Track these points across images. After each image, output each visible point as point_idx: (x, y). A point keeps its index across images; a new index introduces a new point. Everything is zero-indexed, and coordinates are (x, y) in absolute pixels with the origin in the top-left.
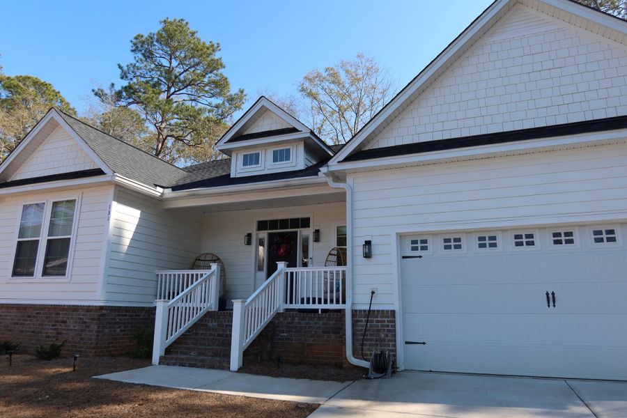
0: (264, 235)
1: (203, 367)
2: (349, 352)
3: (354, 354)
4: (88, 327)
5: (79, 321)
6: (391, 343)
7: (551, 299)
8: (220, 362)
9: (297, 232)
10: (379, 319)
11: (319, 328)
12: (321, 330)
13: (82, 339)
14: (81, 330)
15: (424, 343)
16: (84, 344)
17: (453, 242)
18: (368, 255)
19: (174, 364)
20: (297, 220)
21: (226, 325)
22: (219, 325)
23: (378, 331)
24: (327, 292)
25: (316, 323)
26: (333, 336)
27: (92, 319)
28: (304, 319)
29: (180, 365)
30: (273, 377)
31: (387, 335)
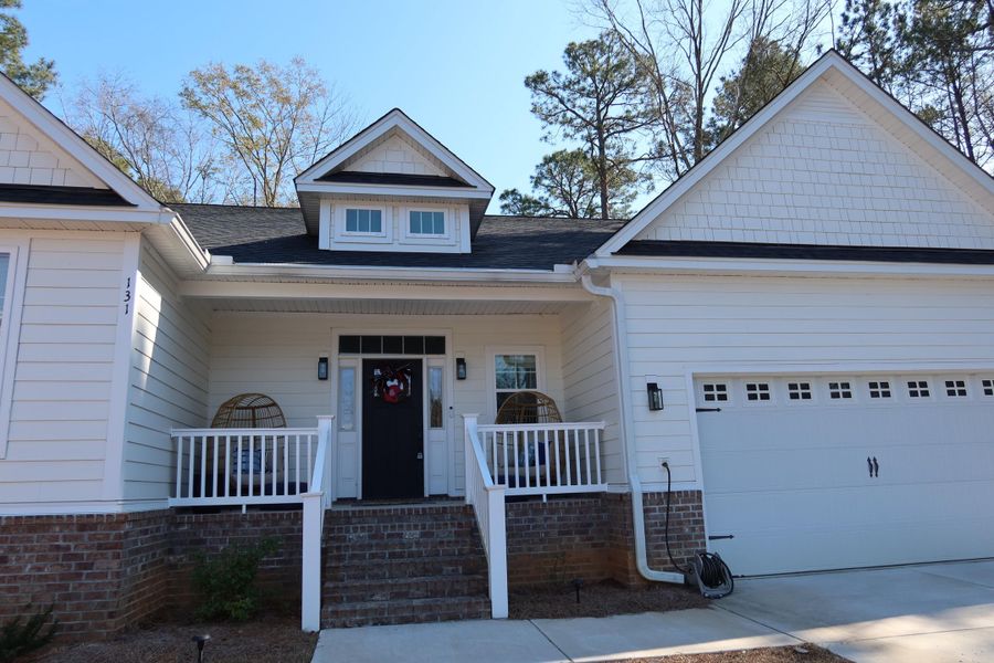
0: (355, 361)
1: (432, 619)
2: (642, 562)
3: (651, 564)
4: (89, 566)
5: (51, 554)
6: (699, 541)
7: (873, 466)
8: (469, 605)
9: (421, 360)
10: (680, 505)
11: (550, 526)
12: (556, 530)
13: (69, 597)
14: (63, 577)
15: (731, 537)
16: (79, 607)
17: (758, 391)
18: (655, 406)
19: (360, 624)
20: (419, 339)
21: (389, 536)
22: (372, 537)
23: (680, 523)
24: (513, 466)
25: (546, 519)
26: (577, 538)
27: (100, 547)
28: (525, 513)
29: (375, 624)
30: (597, 617)
31: (693, 529)
